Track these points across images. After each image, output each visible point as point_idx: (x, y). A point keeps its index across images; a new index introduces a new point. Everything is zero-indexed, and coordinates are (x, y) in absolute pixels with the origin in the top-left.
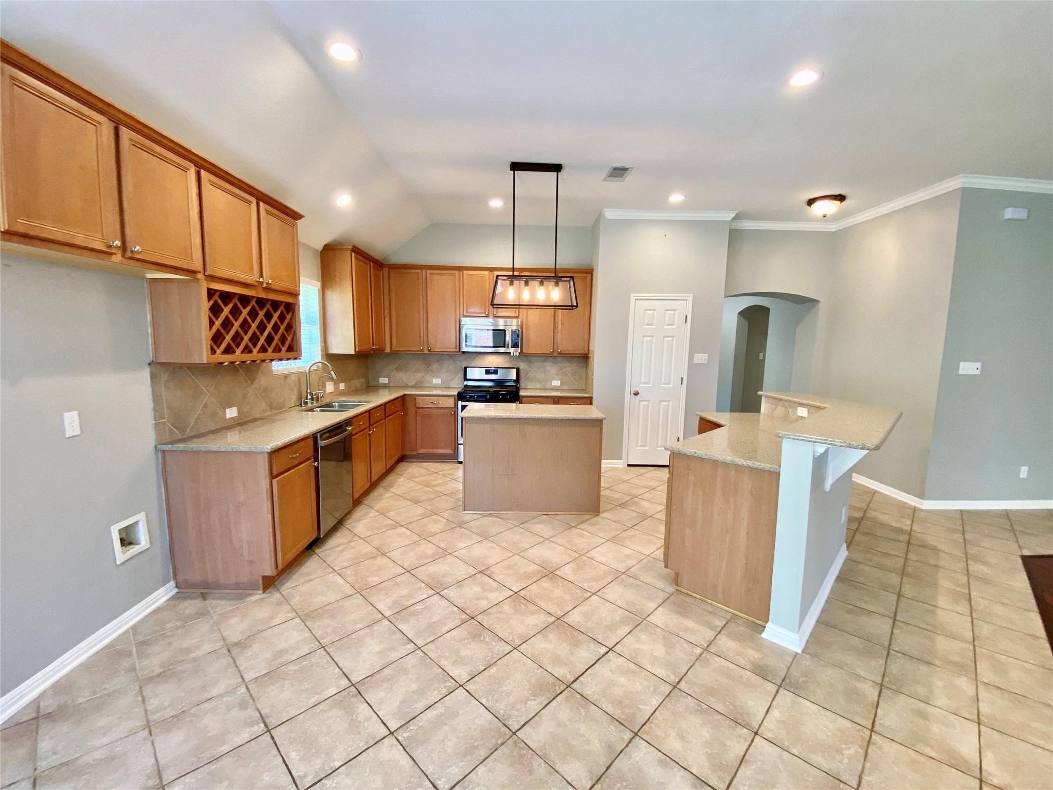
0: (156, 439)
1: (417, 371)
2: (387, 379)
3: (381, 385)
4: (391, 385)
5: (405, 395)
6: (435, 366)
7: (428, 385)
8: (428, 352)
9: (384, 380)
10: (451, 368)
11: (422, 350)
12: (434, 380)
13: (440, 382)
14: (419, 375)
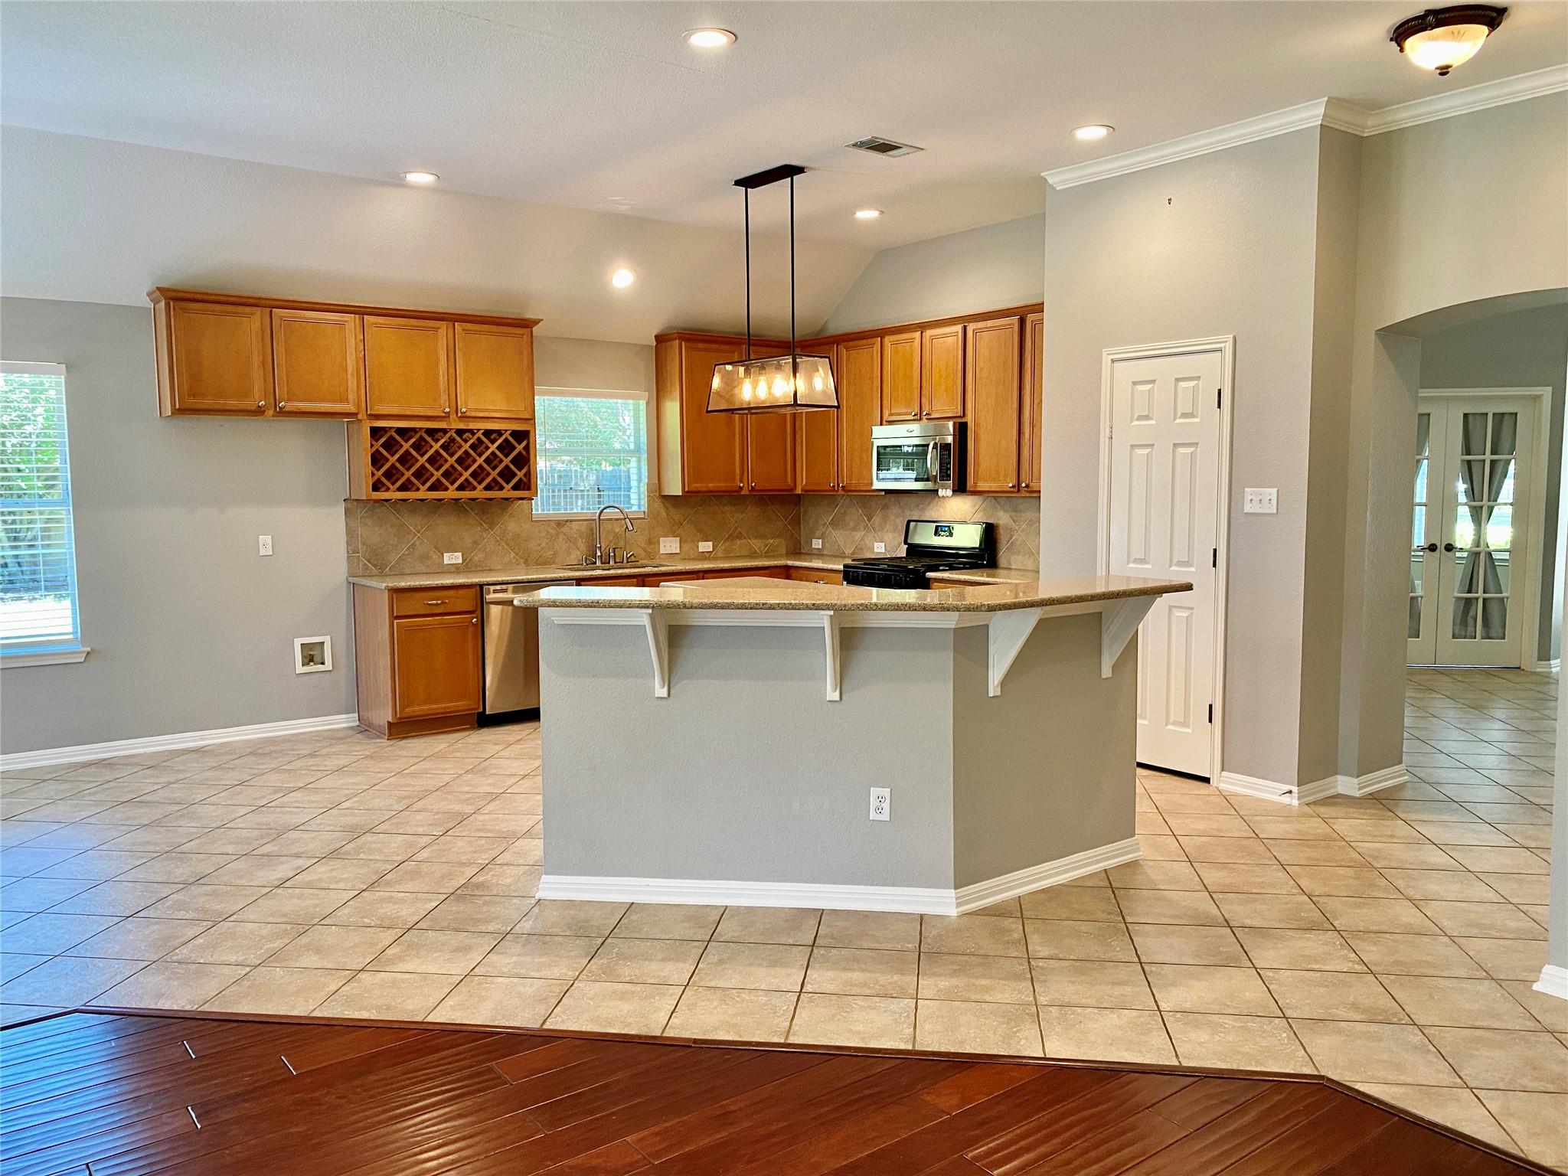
0: (348, 571)
1: (855, 528)
2: (820, 541)
3: (814, 552)
4: (825, 552)
6: (878, 519)
9: (817, 544)
11: (835, 489)
12: (875, 544)
13: (883, 550)
14: (857, 536)
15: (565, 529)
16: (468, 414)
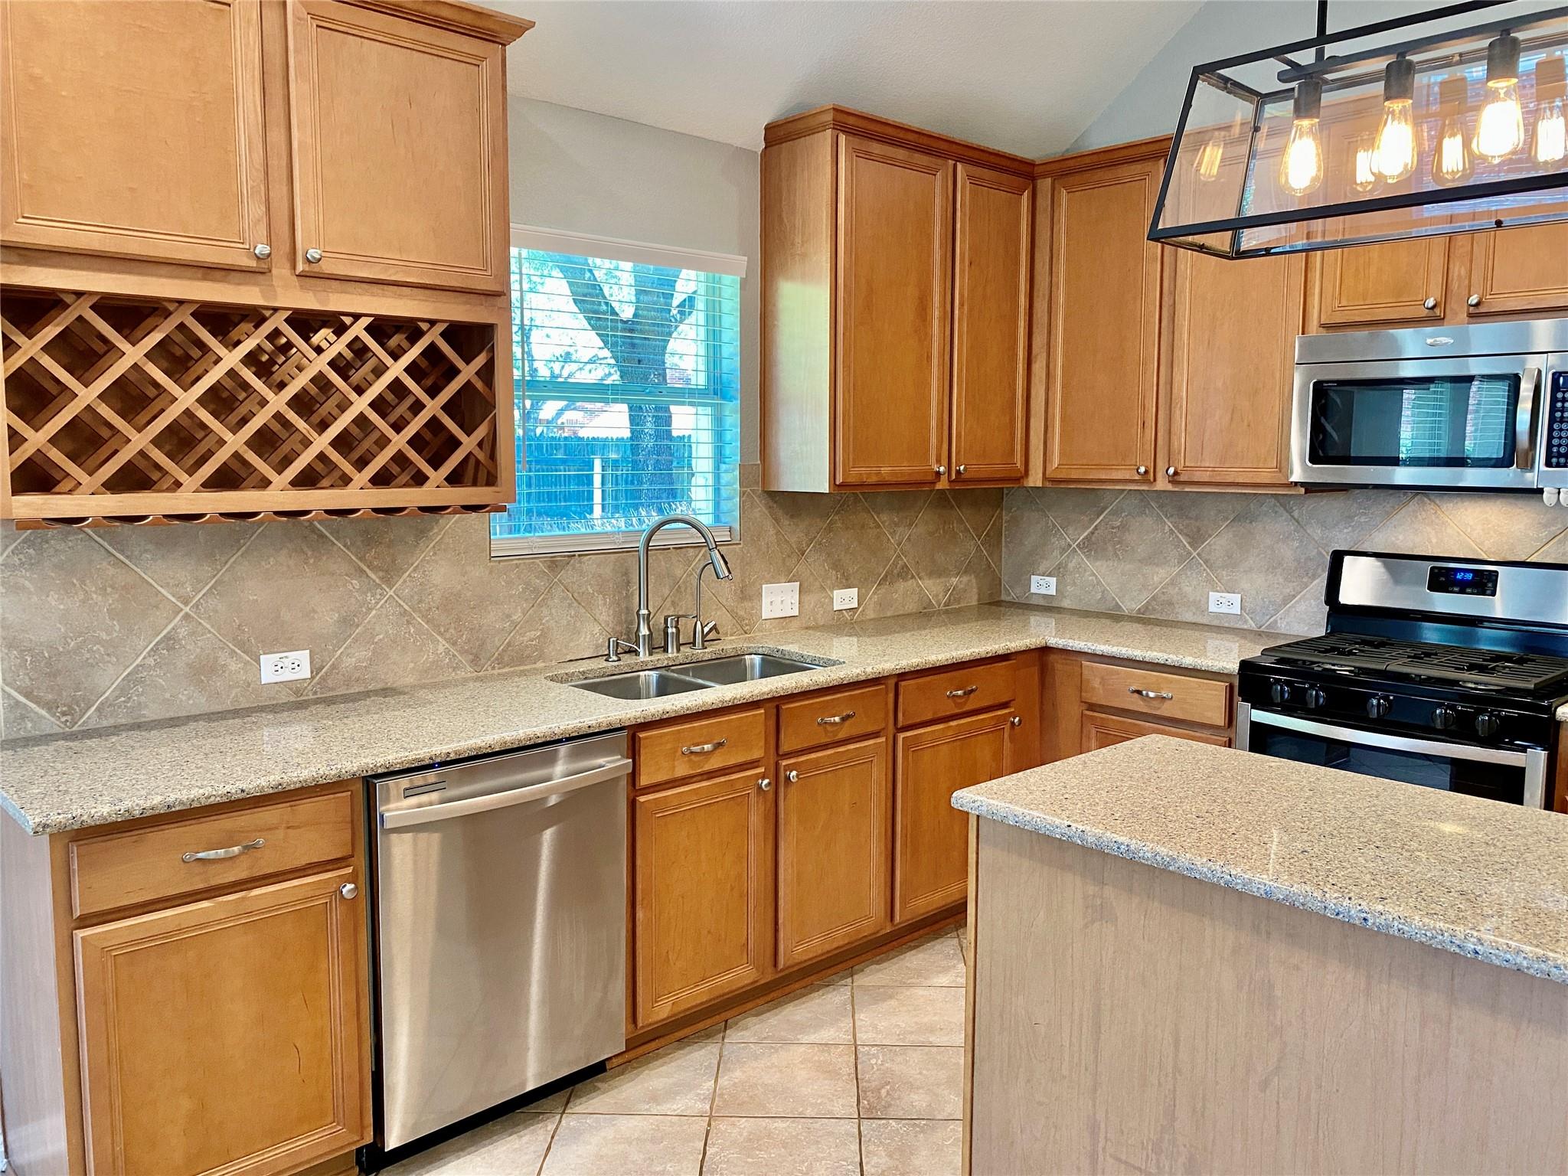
1: (1154, 558)
2: (1053, 581)
3: (1034, 601)
4: (1066, 603)
5: (1045, 650)
6: (1220, 542)
7: (1189, 617)
8: (1170, 487)
9: (1043, 585)
10: (1288, 552)
11: (1147, 477)
12: (1213, 596)
13: (1236, 610)
14: (1160, 575)
15: (567, 575)
16: (327, 267)
